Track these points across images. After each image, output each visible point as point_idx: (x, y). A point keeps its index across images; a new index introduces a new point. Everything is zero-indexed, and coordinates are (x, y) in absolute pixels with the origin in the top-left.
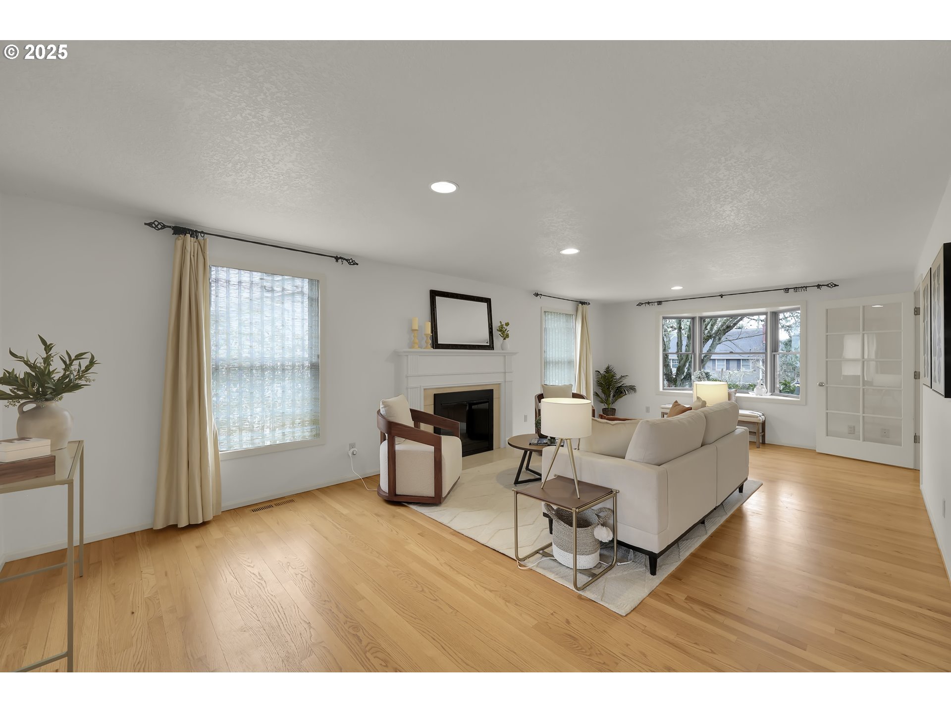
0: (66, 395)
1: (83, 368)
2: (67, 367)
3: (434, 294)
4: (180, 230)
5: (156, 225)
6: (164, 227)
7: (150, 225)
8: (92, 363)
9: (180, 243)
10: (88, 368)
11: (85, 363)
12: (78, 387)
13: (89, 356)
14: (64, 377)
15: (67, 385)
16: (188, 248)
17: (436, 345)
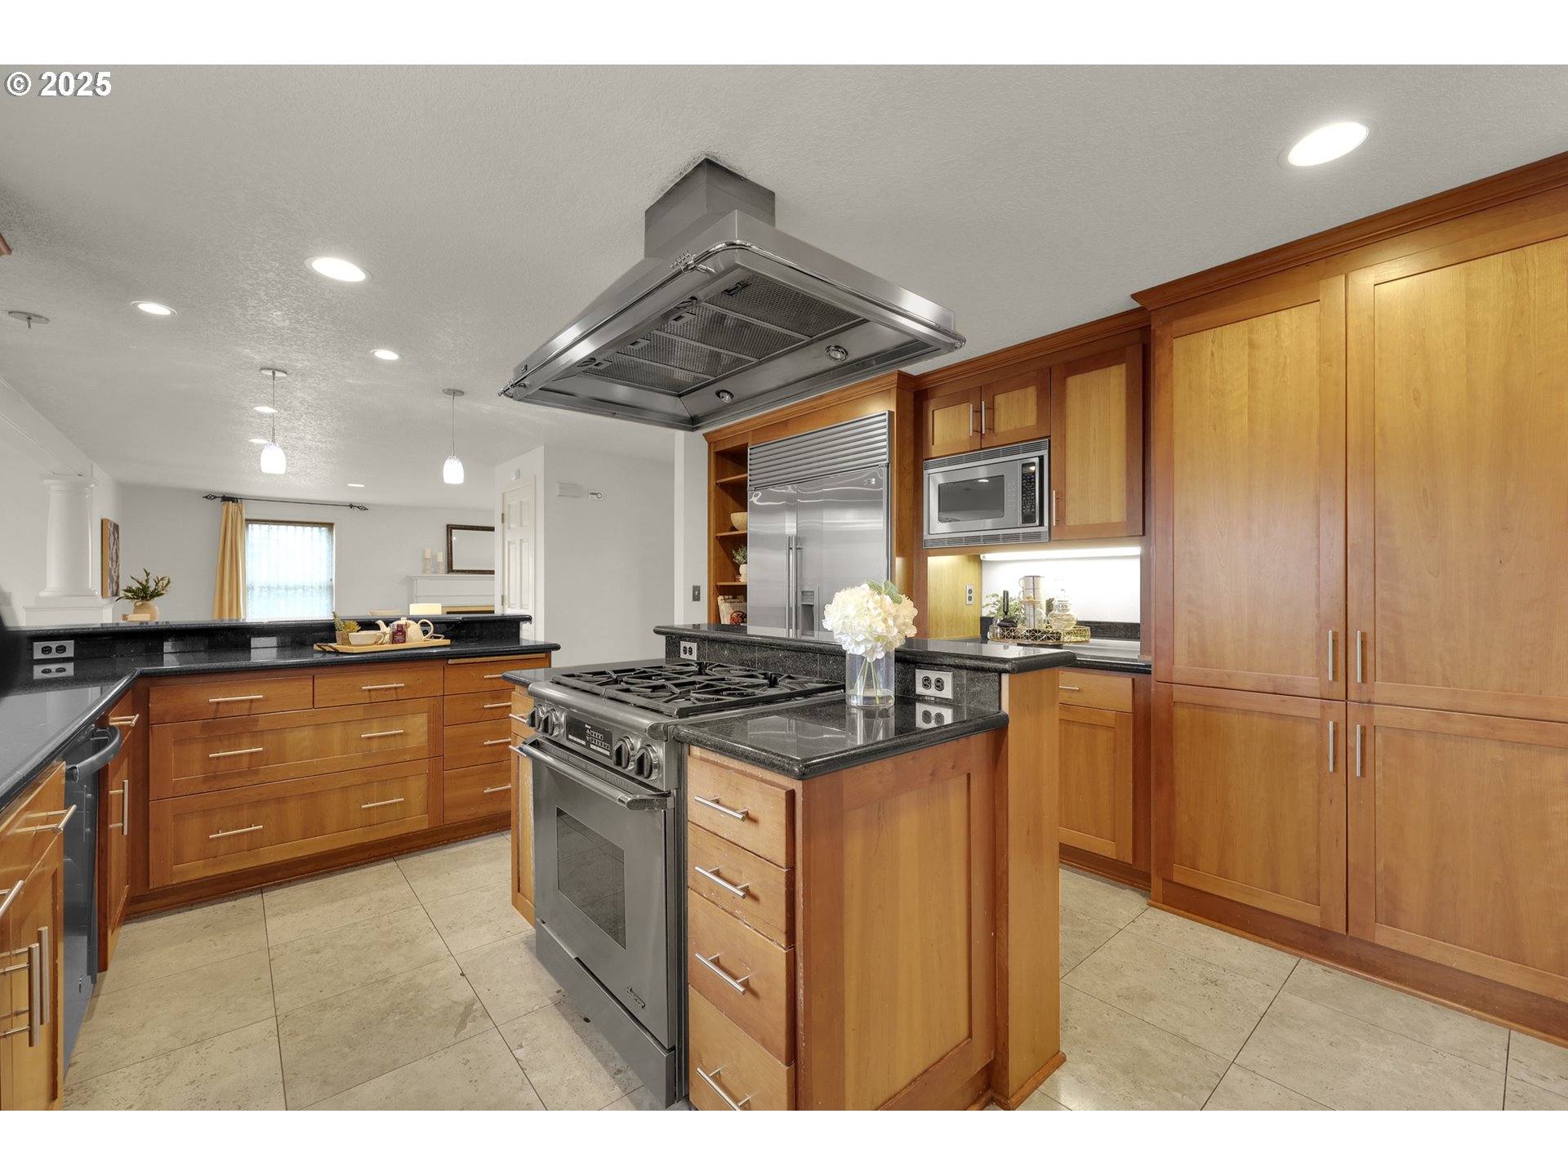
0: (156, 598)
1: (164, 585)
2: (157, 584)
3: (450, 528)
4: (226, 499)
5: (210, 497)
6: (215, 497)
7: (206, 497)
8: (169, 582)
9: (225, 507)
10: (167, 585)
11: (165, 582)
12: (162, 594)
13: (167, 579)
14: (155, 589)
15: (156, 594)
16: (230, 511)
17: (450, 569)
